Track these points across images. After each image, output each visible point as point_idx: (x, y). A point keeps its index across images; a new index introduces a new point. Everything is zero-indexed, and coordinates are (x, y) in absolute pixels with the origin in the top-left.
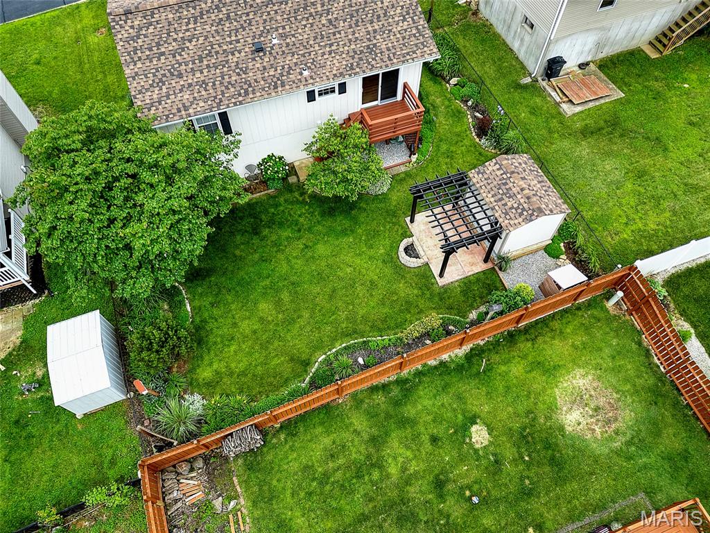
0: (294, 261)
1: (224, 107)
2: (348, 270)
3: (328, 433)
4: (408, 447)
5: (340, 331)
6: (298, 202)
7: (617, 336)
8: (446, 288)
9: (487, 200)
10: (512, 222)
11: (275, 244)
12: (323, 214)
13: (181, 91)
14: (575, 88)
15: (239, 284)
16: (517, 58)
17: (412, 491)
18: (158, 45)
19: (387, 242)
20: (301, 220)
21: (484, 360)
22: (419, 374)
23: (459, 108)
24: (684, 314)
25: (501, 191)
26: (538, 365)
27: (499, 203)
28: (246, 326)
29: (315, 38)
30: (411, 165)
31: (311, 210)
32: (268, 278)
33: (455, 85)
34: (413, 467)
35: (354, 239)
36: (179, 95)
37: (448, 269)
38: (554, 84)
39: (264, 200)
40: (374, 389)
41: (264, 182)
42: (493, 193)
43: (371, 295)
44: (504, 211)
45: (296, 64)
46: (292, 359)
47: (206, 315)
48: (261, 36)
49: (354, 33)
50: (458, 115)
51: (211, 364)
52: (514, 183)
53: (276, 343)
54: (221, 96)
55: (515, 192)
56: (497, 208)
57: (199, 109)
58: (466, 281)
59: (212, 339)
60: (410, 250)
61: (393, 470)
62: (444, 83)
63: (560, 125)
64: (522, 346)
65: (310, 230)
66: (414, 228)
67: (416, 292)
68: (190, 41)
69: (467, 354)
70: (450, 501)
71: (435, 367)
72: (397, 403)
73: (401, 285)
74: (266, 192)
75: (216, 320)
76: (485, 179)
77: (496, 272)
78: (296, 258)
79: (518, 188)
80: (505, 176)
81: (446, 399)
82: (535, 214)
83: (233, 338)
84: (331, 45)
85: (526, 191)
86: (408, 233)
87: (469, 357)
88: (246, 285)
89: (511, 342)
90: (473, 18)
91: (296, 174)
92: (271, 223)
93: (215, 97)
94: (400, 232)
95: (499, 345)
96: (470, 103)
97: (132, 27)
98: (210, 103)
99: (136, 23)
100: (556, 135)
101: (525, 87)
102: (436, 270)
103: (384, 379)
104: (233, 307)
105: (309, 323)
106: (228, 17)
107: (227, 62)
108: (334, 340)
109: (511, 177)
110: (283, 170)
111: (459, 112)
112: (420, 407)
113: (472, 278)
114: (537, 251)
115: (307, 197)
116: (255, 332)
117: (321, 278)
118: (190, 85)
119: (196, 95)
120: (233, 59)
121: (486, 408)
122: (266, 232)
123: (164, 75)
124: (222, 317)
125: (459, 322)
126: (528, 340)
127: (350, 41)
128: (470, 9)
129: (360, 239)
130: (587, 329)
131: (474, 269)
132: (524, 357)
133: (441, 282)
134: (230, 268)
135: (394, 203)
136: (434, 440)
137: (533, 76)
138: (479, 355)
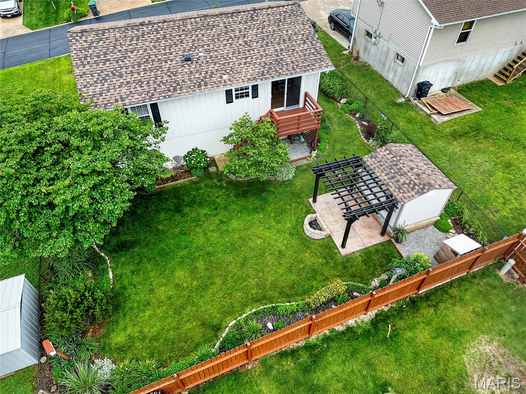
0: (210, 234)
1: (155, 99)
2: (259, 241)
5: (250, 296)
6: (216, 186)
7: (514, 303)
8: (348, 258)
9: (381, 178)
10: (406, 195)
11: (194, 220)
12: (237, 196)
13: (120, 86)
14: (442, 104)
15: (159, 254)
16: (392, 86)
18: (105, 54)
19: (294, 218)
20: (219, 200)
21: (390, 326)
22: (327, 339)
23: (349, 119)
25: (392, 171)
27: (393, 180)
28: (162, 292)
29: (234, 53)
30: (312, 159)
31: (227, 192)
32: (185, 248)
33: (345, 104)
35: (264, 215)
36: (118, 89)
37: (349, 241)
38: (424, 101)
39: (188, 185)
40: (283, 355)
41: (188, 171)
42: (385, 172)
43: (280, 264)
44: (397, 186)
45: (217, 70)
47: (126, 282)
48: (190, 50)
49: (265, 51)
50: (348, 124)
52: (404, 164)
53: (189, 309)
54: (153, 91)
55: (406, 171)
56: (390, 184)
57: (133, 100)
58: (366, 251)
59: (129, 304)
60: (314, 224)
62: (335, 103)
63: (432, 130)
64: (425, 311)
65: (225, 208)
66: (316, 207)
67: (321, 260)
68: (132, 52)
69: (372, 319)
71: (343, 333)
72: (306, 370)
73: (307, 255)
74: (190, 179)
75: (135, 286)
76: (378, 162)
77: (393, 244)
78: (213, 231)
79: (408, 168)
80: (395, 159)
81: (355, 365)
82: (426, 187)
83: (148, 304)
84: (246, 58)
85: (415, 170)
86: (311, 211)
87: (375, 322)
88: (165, 255)
89: (414, 308)
90: (354, 63)
91: (216, 165)
92: (192, 204)
93: (149, 92)
94: (304, 210)
95: (403, 311)
96: (358, 115)
97: (86, 41)
98: (143, 96)
99: (90, 38)
100: (431, 138)
101: (400, 105)
102: (338, 241)
103: (292, 345)
105: (221, 290)
106: (165, 37)
107: (161, 67)
108: (244, 305)
109: (400, 159)
110: (204, 161)
111: (349, 122)
112: (329, 374)
113: (371, 249)
114: (427, 226)
115: (224, 183)
116: (170, 298)
117: (234, 248)
118: (128, 83)
119: (132, 90)
120: (165, 66)
121: (397, 376)
122: (187, 210)
123: (108, 75)
124: (140, 283)
125: (363, 288)
126: (429, 306)
127: (262, 56)
128: (352, 57)
129: (269, 216)
131: (372, 241)
132: (428, 323)
133: (344, 252)
134: (153, 240)
135: (299, 188)
137: (406, 97)
138: (384, 321)
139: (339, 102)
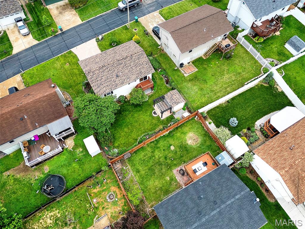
3: (143, 152)
4: (159, 152)
5: (142, 132)
6: (128, 105)
7: (197, 125)
8: (163, 120)
9: (169, 101)
10: (174, 105)
11: (125, 115)
12: (135, 107)
13: (103, 88)
14: (187, 70)
16: (174, 62)
17: (161, 160)
18: (97, 79)
19: (150, 112)
20: (130, 109)
22: (159, 138)
24: (210, 118)
25: (171, 99)
26: (182, 133)
28: (123, 134)
29: (129, 72)
30: (152, 93)
31: (132, 107)
32: (125, 123)
33: (160, 71)
34: (160, 156)
35: (142, 112)
37: (163, 116)
38: (182, 69)
40: (151, 142)
41: (120, 102)
43: (148, 124)
44: (172, 103)
45: (126, 78)
46: (133, 139)
48: (117, 73)
49: (136, 69)
51: (117, 143)
52: (174, 97)
54: (111, 88)
55: (174, 99)
58: (167, 118)
59: (116, 138)
60: (155, 113)
61: (157, 157)
62: (157, 71)
64: (179, 129)
65: (132, 111)
68: (103, 77)
70: (168, 160)
71: (163, 136)
72: (156, 144)
74: (121, 104)
75: (116, 134)
76: (168, 96)
77: (173, 115)
80: (172, 95)
82: (178, 103)
83: (120, 137)
84: (132, 73)
87: (169, 133)
88: (121, 125)
89: (177, 129)
90: (162, 52)
91: (127, 99)
92: (123, 111)
94: (152, 109)
95: (175, 130)
96: (164, 76)
97: (90, 76)
99: (91, 74)
100: (183, 82)
101: (176, 70)
102: (161, 116)
103: (153, 140)
104: (119, 130)
106: (110, 70)
107: (111, 80)
110: (124, 98)
111: (162, 78)
112: (160, 144)
114: (181, 109)
116: (125, 135)
118: (105, 86)
120: (112, 79)
121: (173, 143)
122: (123, 113)
123: (99, 85)
125: (166, 126)
127: (136, 71)
128: (161, 49)
129: (144, 112)
130: (191, 124)
131: (168, 115)
132: (180, 132)
133: (162, 119)
135: (150, 102)
136: (164, 150)
137: (177, 67)
138: (171, 133)
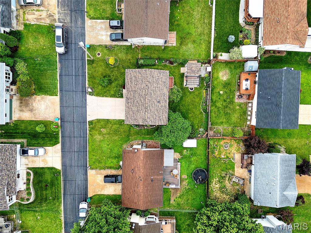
0: (184, 108)
2: (189, 100)
7: (217, 65)
8: (199, 86)
14: (171, 40)
18: (154, 118)
26: (216, 79)
29: (160, 91)
33: (158, 62)
45: (163, 97)
48: (157, 101)
49: (160, 84)
53: (196, 116)
63: (177, 48)
67: (198, 91)
68: (154, 113)
73: (196, 93)
81: (215, 95)
86: (187, 88)
90: (140, 48)
96: (164, 62)
97: (150, 121)
100: (179, 50)
101: (164, 48)
105: (195, 110)
106: (152, 105)
107: (160, 108)
108: (200, 107)
111: (165, 65)
118: (162, 115)
123: (159, 119)
127: (162, 86)
128: (137, 47)
139: (156, 63)
